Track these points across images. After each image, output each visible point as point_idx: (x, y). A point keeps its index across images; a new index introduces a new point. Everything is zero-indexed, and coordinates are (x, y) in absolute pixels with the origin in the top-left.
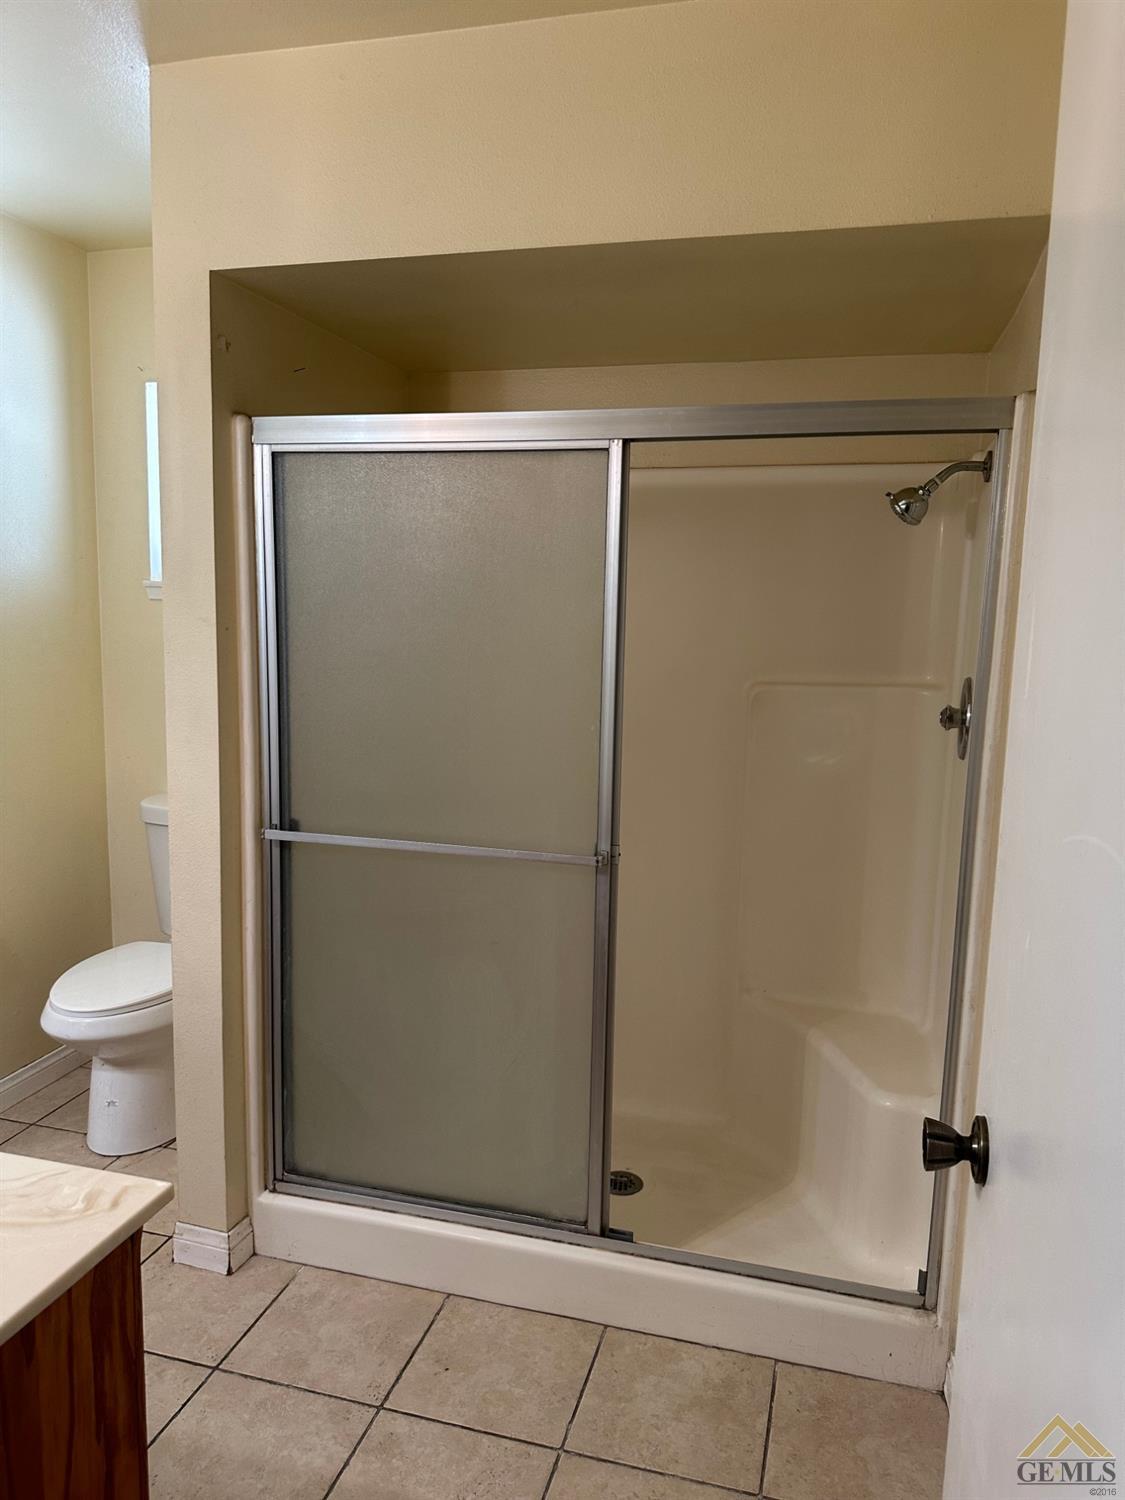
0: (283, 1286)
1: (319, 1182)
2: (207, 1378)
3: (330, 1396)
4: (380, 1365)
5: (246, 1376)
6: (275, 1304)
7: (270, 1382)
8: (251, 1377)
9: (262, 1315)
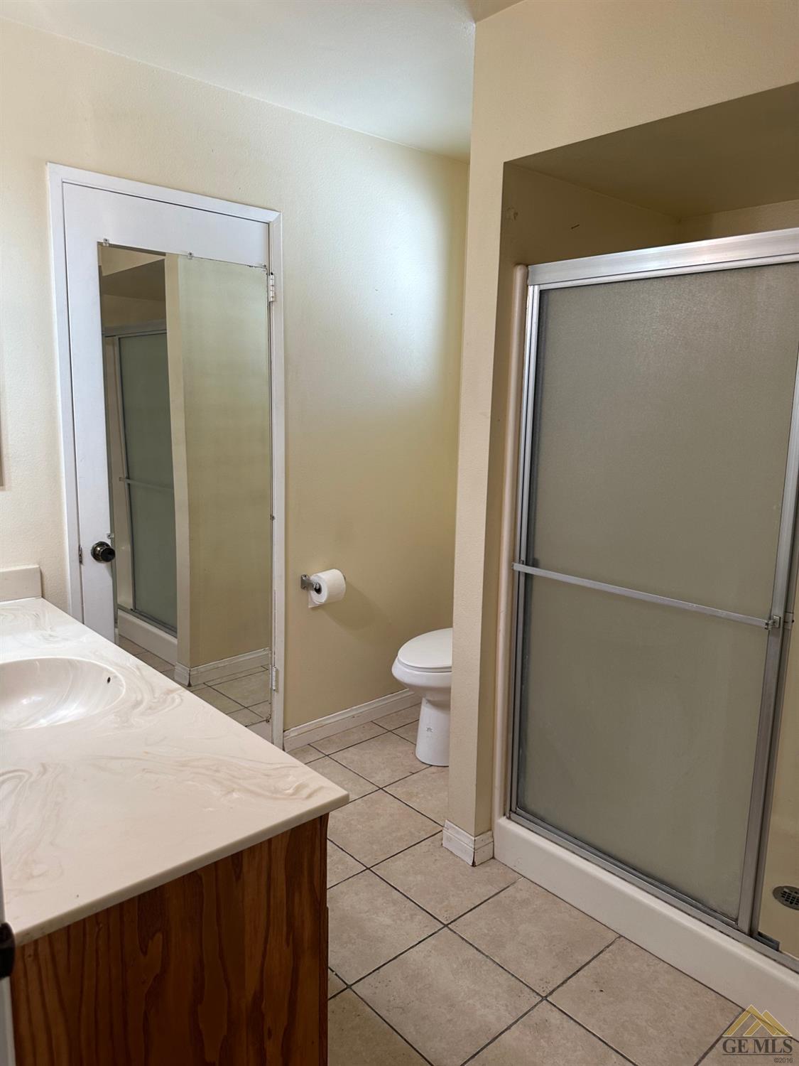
0: (505, 886)
1: (539, 821)
2: (439, 930)
3: (513, 975)
4: (553, 968)
5: (463, 939)
6: (496, 896)
7: (477, 949)
8: (466, 941)
9: (485, 901)
